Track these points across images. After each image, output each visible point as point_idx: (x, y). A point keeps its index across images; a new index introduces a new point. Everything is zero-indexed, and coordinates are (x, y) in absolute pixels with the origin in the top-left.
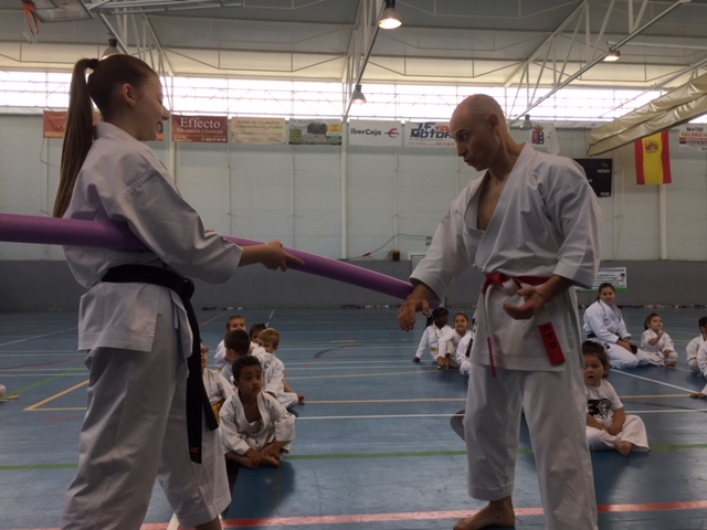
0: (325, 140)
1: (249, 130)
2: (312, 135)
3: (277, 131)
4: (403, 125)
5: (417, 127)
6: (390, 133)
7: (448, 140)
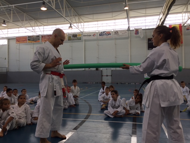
0: (77, 39)
4: (97, 33)
5: (101, 33)
6: (94, 35)
7: (110, 36)
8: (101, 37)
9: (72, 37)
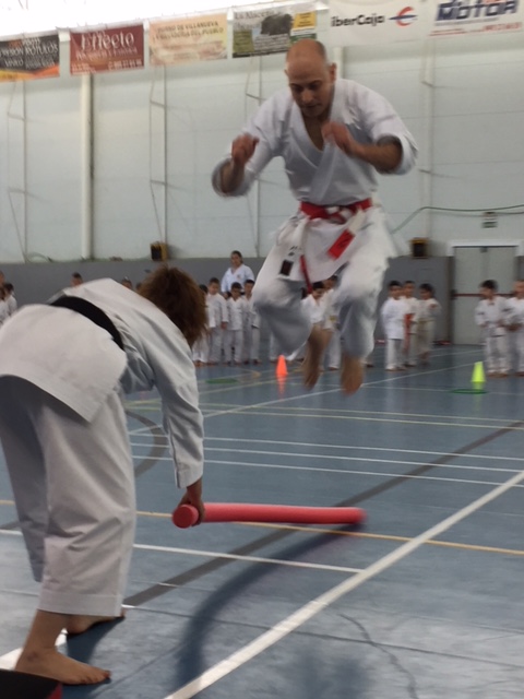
0: (288, 44)
1: (174, 41)
2: (267, 37)
3: (216, 37)
6: (400, 17)
7: (507, 18)
8: (446, 25)
9: (256, 34)
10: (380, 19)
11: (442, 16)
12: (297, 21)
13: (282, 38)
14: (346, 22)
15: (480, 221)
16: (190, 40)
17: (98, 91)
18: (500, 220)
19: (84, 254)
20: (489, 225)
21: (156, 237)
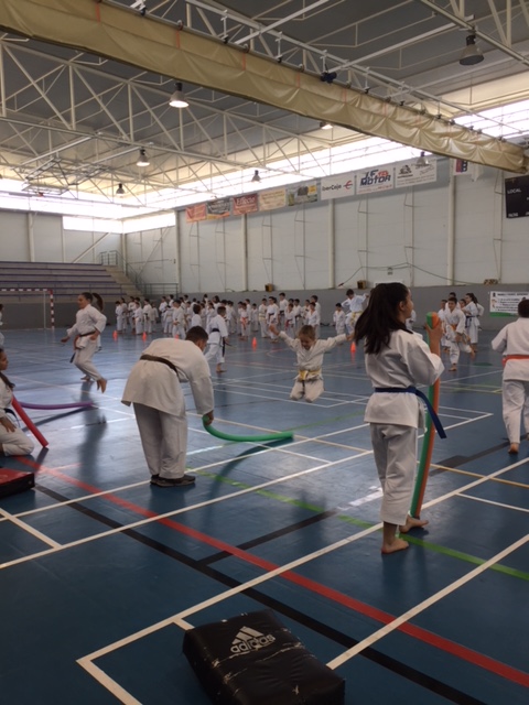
0: (307, 199)
1: (268, 200)
2: (300, 197)
3: (282, 198)
5: (364, 176)
6: (347, 185)
7: (387, 183)
8: (365, 188)
9: (296, 196)
10: (340, 187)
11: (362, 183)
12: (310, 189)
13: (305, 197)
14: (327, 189)
15: (386, 272)
16: (272, 199)
17: (249, 220)
18: (394, 271)
19: (244, 289)
20: (389, 273)
21: (267, 282)
